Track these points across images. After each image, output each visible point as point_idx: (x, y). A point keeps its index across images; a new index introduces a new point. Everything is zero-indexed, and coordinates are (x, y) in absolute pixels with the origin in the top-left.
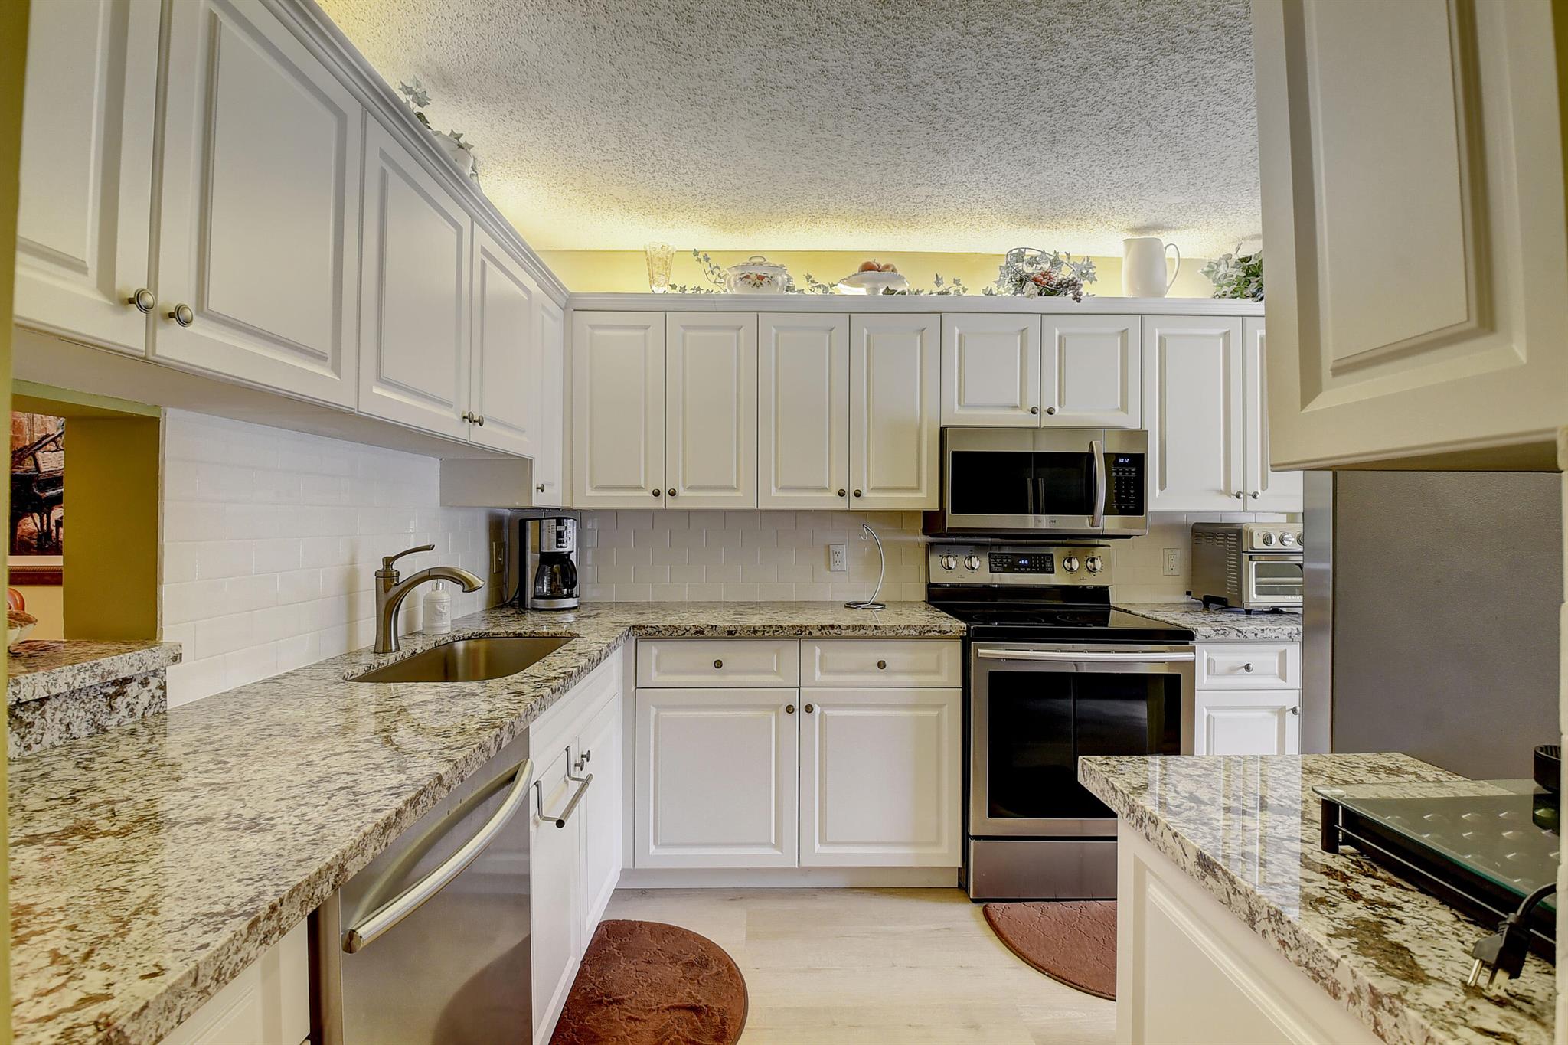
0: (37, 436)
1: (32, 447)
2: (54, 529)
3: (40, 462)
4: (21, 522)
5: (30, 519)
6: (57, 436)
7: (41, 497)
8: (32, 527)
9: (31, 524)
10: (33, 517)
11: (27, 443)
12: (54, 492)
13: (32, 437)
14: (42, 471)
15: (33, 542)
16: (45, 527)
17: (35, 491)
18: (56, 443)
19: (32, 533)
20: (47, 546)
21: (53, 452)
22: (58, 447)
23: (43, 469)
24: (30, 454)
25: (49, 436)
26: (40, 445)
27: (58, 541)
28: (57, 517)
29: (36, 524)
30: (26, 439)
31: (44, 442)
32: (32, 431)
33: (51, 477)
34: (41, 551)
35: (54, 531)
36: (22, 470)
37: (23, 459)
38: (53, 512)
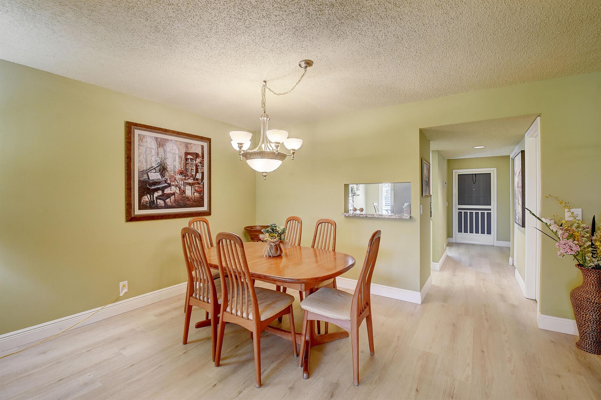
0: (149, 167)
1: (147, 170)
2: (155, 200)
3: (150, 176)
4: (143, 198)
5: (146, 196)
6: (156, 167)
7: (150, 189)
8: (147, 199)
9: (146, 198)
10: (147, 196)
11: (145, 169)
12: (155, 187)
13: (147, 167)
14: (150, 179)
15: (148, 205)
16: (152, 199)
17: (148, 186)
19: (147, 202)
20: (153, 206)
21: (154, 173)
22: (156, 171)
23: (151, 178)
24: (146, 173)
25: (153, 167)
26: (150, 170)
27: (157, 204)
29: (148, 198)
30: (144, 167)
32: (147, 165)
33: (153, 182)
34: (151, 208)
35: (155, 201)
36: (143, 178)
37: (143, 174)
38: (154, 194)
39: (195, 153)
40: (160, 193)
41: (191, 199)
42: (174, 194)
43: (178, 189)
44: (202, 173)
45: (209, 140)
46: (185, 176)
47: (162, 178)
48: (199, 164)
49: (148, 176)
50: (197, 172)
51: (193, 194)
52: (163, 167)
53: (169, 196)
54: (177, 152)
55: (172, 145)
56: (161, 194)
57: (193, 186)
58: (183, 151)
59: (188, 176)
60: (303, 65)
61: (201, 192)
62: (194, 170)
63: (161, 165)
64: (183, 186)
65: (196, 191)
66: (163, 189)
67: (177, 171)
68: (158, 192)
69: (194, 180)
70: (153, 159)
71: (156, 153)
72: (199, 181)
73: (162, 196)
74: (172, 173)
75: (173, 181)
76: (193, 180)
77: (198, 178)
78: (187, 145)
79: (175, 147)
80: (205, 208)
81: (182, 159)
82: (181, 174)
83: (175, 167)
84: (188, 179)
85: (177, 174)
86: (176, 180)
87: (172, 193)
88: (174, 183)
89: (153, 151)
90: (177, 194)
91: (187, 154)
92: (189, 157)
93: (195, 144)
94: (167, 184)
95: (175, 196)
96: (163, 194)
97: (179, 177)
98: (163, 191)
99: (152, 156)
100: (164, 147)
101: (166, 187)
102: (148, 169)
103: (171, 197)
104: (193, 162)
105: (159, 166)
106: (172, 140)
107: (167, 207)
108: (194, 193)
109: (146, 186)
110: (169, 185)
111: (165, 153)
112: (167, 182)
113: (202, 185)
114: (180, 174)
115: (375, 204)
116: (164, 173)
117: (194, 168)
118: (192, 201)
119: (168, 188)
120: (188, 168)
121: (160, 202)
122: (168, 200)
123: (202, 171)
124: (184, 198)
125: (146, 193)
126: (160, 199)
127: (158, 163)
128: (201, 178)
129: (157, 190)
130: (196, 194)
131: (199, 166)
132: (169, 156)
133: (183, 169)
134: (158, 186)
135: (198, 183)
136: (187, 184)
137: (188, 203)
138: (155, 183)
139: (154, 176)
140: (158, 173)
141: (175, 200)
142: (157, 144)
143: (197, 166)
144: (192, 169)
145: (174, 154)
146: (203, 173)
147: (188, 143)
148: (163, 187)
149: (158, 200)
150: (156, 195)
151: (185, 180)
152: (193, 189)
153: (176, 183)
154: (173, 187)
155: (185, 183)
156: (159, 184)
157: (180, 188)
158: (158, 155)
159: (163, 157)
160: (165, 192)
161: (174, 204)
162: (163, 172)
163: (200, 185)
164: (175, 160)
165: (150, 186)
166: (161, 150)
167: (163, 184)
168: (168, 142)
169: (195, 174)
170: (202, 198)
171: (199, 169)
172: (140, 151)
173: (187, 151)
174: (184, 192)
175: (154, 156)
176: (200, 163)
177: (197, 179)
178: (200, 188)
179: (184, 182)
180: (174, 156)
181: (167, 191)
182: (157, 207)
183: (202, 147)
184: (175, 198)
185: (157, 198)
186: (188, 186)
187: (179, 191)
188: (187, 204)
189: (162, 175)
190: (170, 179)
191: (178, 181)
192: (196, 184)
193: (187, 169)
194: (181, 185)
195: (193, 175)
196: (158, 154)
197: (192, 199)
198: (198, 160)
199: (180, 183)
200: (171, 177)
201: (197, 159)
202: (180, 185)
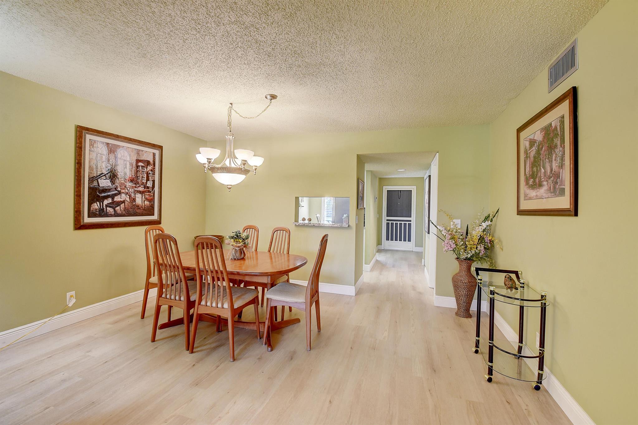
0: (99, 173)
1: (97, 177)
2: (105, 208)
3: (100, 183)
4: (92, 205)
5: (96, 204)
6: (106, 174)
7: (100, 196)
8: (96, 207)
9: (96, 206)
10: (97, 203)
11: (95, 175)
12: (105, 194)
13: (97, 173)
14: (100, 186)
15: (97, 213)
16: (102, 207)
17: (98, 193)
18: (106, 176)
19: (96, 209)
20: (103, 214)
21: (104, 179)
22: (106, 178)
23: (101, 185)
24: (96, 179)
25: (103, 173)
26: (100, 177)
27: (107, 212)
28: (106, 204)
29: (98, 206)
30: (95, 174)
31: (101, 176)
32: (97, 171)
33: (103, 189)
34: (100, 216)
35: (105, 209)
36: (93, 185)
37: (93, 181)
38: (104, 202)
39: (146, 160)
40: (110, 200)
41: (141, 207)
42: (123, 202)
43: (129, 197)
44: (152, 181)
45: (160, 148)
46: (135, 183)
47: (112, 185)
48: (150, 172)
49: (98, 182)
50: (148, 180)
51: (143, 202)
52: (113, 174)
53: (119, 204)
54: (128, 159)
55: (124, 152)
56: (111, 202)
57: (143, 195)
58: (135, 158)
59: (138, 183)
60: (269, 97)
61: (152, 200)
62: (144, 177)
63: (112, 172)
64: (133, 194)
65: (146, 199)
66: (113, 197)
67: (127, 178)
68: (107, 200)
69: (145, 188)
70: (104, 166)
71: (107, 160)
72: (149, 189)
73: (112, 204)
74: (122, 180)
75: (124, 189)
76: (143, 188)
77: (148, 186)
78: (139, 152)
79: (126, 154)
80: (155, 217)
81: (132, 166)
82: (132, 182)
83: (125, 174)
84: (138, 187)
85: (127, 181)
86: (126, 187)
87: (122, 201)
88: (124, 190)
89: (104, 157)
90: (127, 202)
91: (138, 161)
92: (140, 164)
93: (146, 151)
94: (117, 192)
95: (125, 204)
96: (113, 202)
97: (129, 185)
98: (113, 199)
99: (102, 163)
100: (115, 153)
101: (116, 195)
102: (99, 176)
103: (121, 205)
104: (144, 170)
105: (110, 173)
106: (123, 146)
107: (116, 215)
108: (145, 201)
109: (97, 193)
110: (120, 193)
111: (115, 159)
112: (117, 190)
113: (152, 193)
114: (130, 182)
115: (317, 215)
116: (115, 180)
117: (144, 176)
118: (142, 210)
119: (117, 196)
120: (138, 175)
121: (110, 210)
122: (118, 208)
123: (152, 179)
124: (134, 206)
125: (95, 200)
126: (110, 207)
127: (109, 169)
128: (151, 186)
129: (106, 197)
130: (147, 203)
131: (150, 174)
132: (120, 162)
133: (134, 177)
134: (108, 194)
135: (149, 192)
136: (137, 192)
137: (138, 211)
138: (105, 190)
139: (104, 183)
140: (108, 179)
141: (125, 209)
142: (108, 149)
143: (148, 174)
144: (142, 177)
145: (125, 160)
146: (154, 181)
147: (139, 150)
148: (113, 195)
149: (108, 208)
150: (106, 202)
151: (136, 187)
152: (143, 197)
153: (127, 191)
154: (123, 195)
155: (136, 190)
156: (109, 191)
157: (130, 196)
158: (108, 162)
159: (114, 164)
160: (115, 200)
161: (124, 212)
162: (113, 178)
163: (150, 193)
164: (126, 167)
165: (99, 193)
166: (112, 156)
167: (113, 191)
168: (119, 148)
169: (145, 182)
170: (152, 207)
171: (150, 177)
172: (91, 157)
173: (138, 158)
174: (134, 200)
175: (104, 162)
176: (152, 170)
177: (148, 188)
178: (151, 196)
179: (134, 190)
180: (125, 162)
181: (117, 199)
182: (107, 215)
183: (154, 155)
184: (125, 206)
185: (107, 206)
186: (138, 194)
187: (129, 199)
188: (137, 213)
189: (113, 182)
190: (120, 186)
191: (128, 189)
192: (147, 193)
193: (138, 177)
194: (132, 193)
195: (143, 183)
196: (109, 160)
197: (143, 208)
198: (150, 168)
199: (131, 190)
200: (121, 184)
201: (148, 167)
202: (130, 192)
